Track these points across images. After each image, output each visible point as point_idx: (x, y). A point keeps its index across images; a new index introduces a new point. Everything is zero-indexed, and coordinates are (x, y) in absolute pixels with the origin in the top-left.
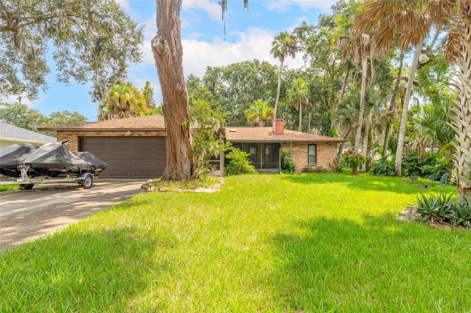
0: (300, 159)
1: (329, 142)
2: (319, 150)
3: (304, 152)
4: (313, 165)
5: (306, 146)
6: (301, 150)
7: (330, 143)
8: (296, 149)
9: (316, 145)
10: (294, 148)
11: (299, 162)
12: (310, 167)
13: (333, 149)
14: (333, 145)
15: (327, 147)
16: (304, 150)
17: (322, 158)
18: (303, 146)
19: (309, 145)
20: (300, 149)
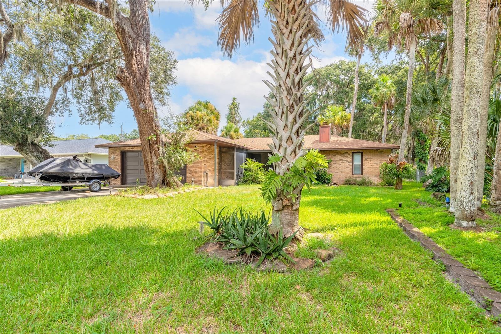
0: (343, 170)
1: (379, 149)
2: (366, 159)
3: (347, 161)
4: (358, 176)
5: (349, 154)
6: (344, 159)
7: (381, 150)
8: (338, 158)
9: (362, 153)
10: (335, 157)
11: (341, 172)
12: (355, 179)
13: (385, 157)
14: (385, 153)
15: (377, 155)
16: (347, 159)
17: (371, 168)
18: (346, 155)
19: (353, 153)
20: (342, 158)
